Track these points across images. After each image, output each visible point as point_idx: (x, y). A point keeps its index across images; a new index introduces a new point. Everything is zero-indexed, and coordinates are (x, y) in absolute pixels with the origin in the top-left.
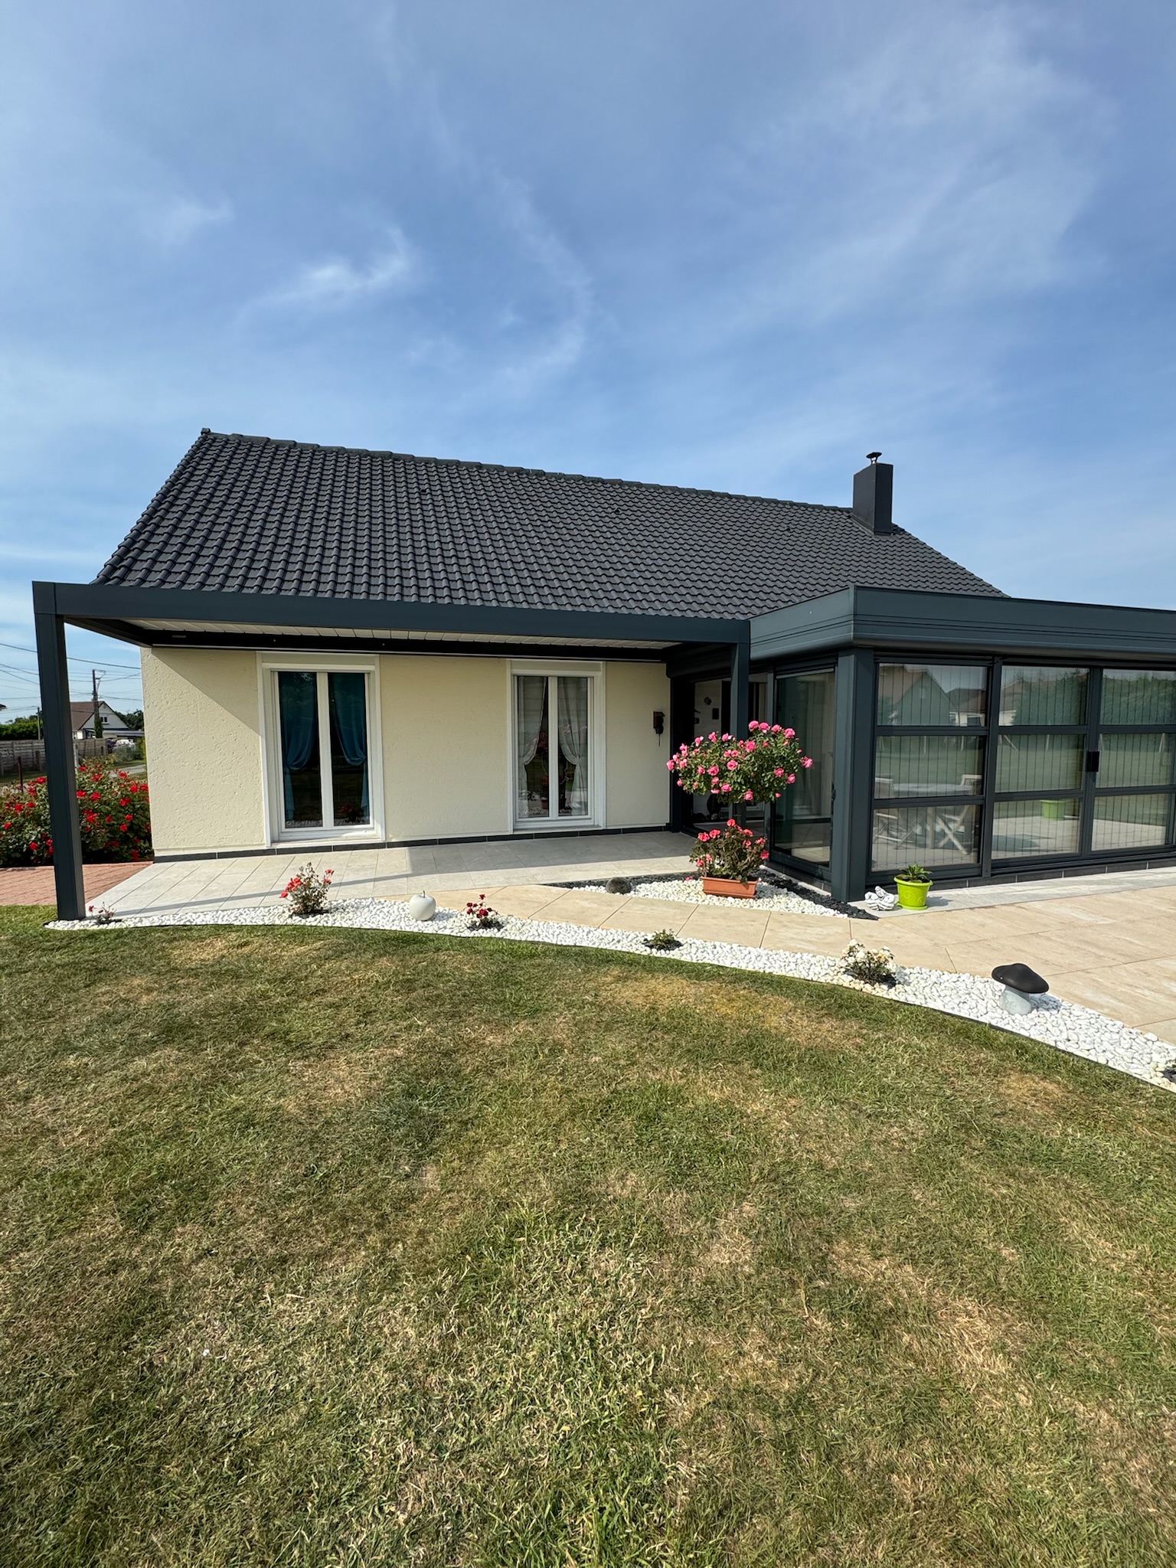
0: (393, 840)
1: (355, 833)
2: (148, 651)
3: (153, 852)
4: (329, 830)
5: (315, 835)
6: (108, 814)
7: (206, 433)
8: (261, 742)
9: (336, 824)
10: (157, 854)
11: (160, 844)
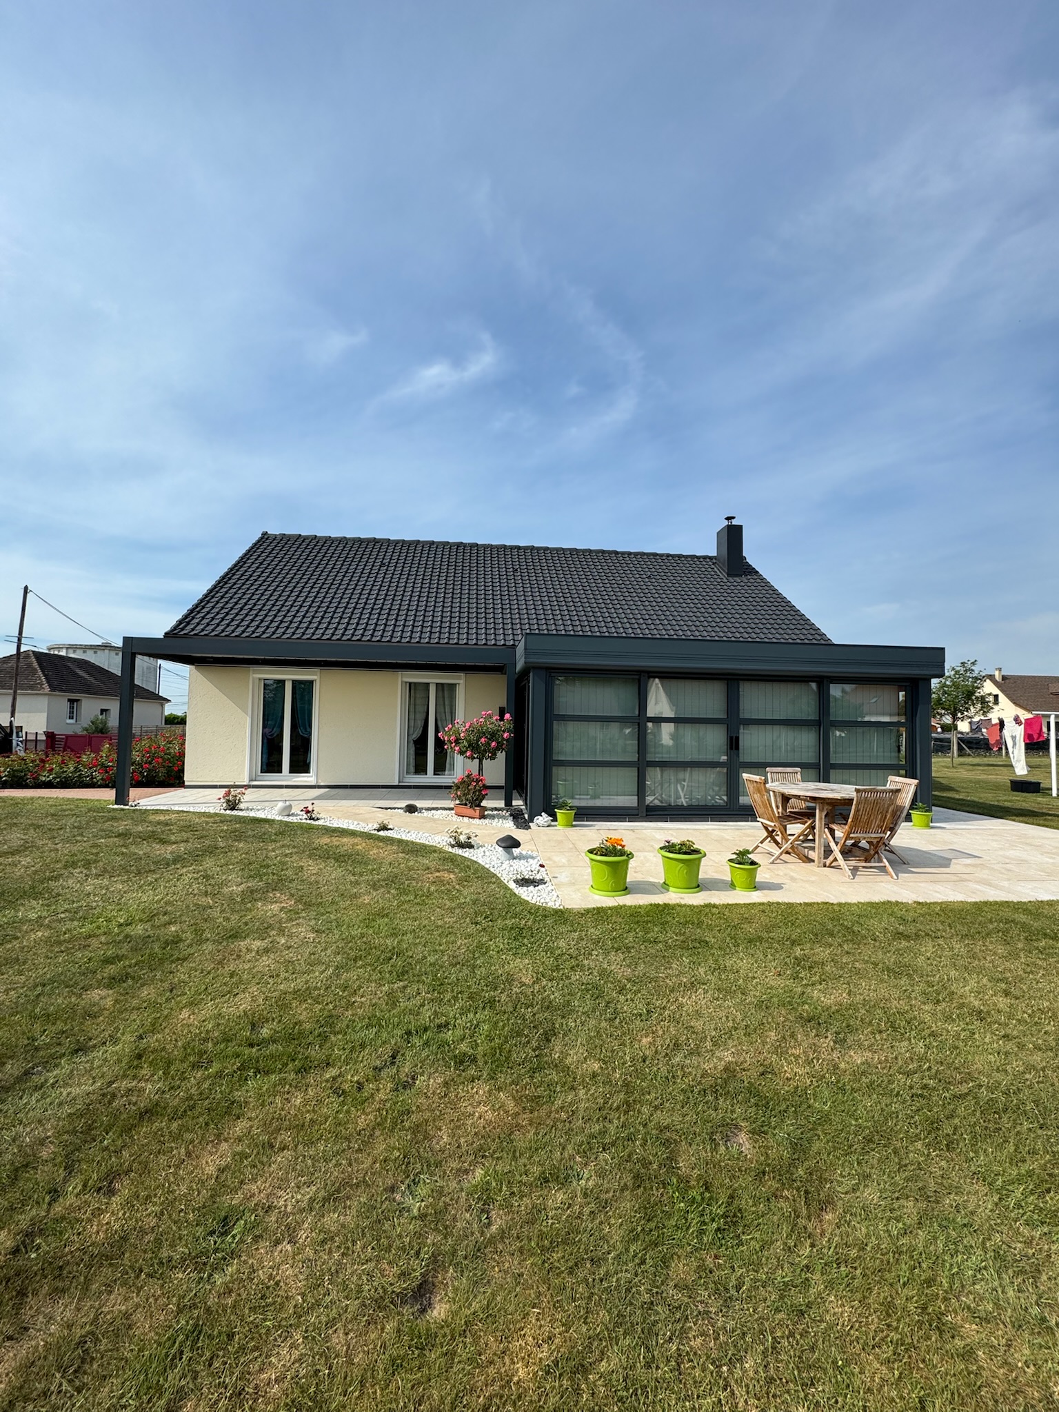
0: (322, 784)
1: (302, 779)
2: (193, 667)
3: (184, 782)
4: (285, 776)
5: (278, 778)
6: (168, 759)
7: (265, 534)
8: (248, 720)
9: (290, 773)
10: (186, 784)
11: (188, 778)
